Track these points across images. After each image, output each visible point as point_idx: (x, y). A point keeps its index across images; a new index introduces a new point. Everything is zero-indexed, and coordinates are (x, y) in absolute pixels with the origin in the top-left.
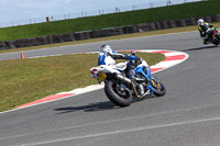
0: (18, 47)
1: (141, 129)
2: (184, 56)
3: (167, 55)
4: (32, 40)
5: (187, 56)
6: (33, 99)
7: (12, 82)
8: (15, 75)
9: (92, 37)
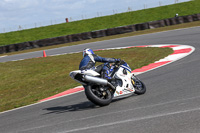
0: (41, 46)
1: (149, 117)
2: (190, 49)
3: (175, 49)
4: (53, 40)
5: (193, 49)
6: (53, 93)
7: (35, 79)
8: (37, 72)
9: (107, 35)
